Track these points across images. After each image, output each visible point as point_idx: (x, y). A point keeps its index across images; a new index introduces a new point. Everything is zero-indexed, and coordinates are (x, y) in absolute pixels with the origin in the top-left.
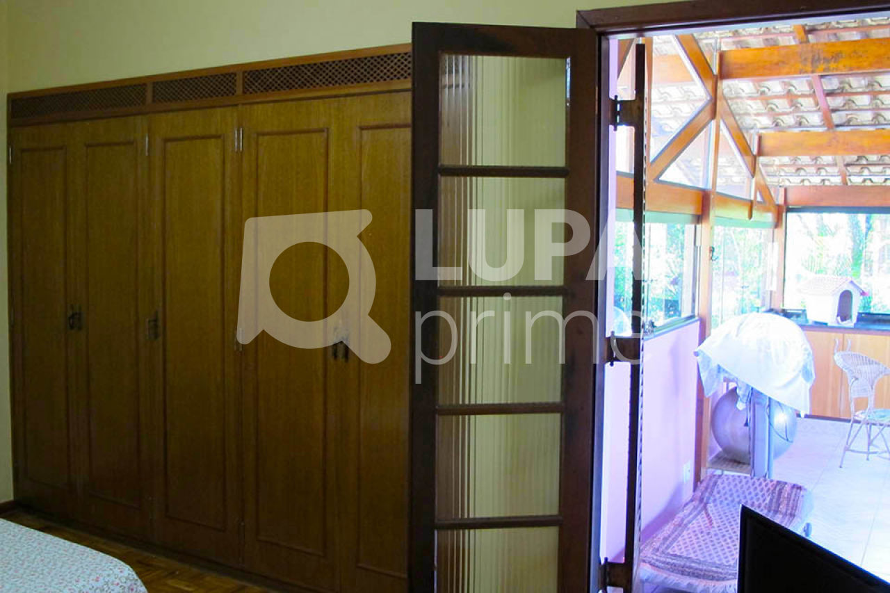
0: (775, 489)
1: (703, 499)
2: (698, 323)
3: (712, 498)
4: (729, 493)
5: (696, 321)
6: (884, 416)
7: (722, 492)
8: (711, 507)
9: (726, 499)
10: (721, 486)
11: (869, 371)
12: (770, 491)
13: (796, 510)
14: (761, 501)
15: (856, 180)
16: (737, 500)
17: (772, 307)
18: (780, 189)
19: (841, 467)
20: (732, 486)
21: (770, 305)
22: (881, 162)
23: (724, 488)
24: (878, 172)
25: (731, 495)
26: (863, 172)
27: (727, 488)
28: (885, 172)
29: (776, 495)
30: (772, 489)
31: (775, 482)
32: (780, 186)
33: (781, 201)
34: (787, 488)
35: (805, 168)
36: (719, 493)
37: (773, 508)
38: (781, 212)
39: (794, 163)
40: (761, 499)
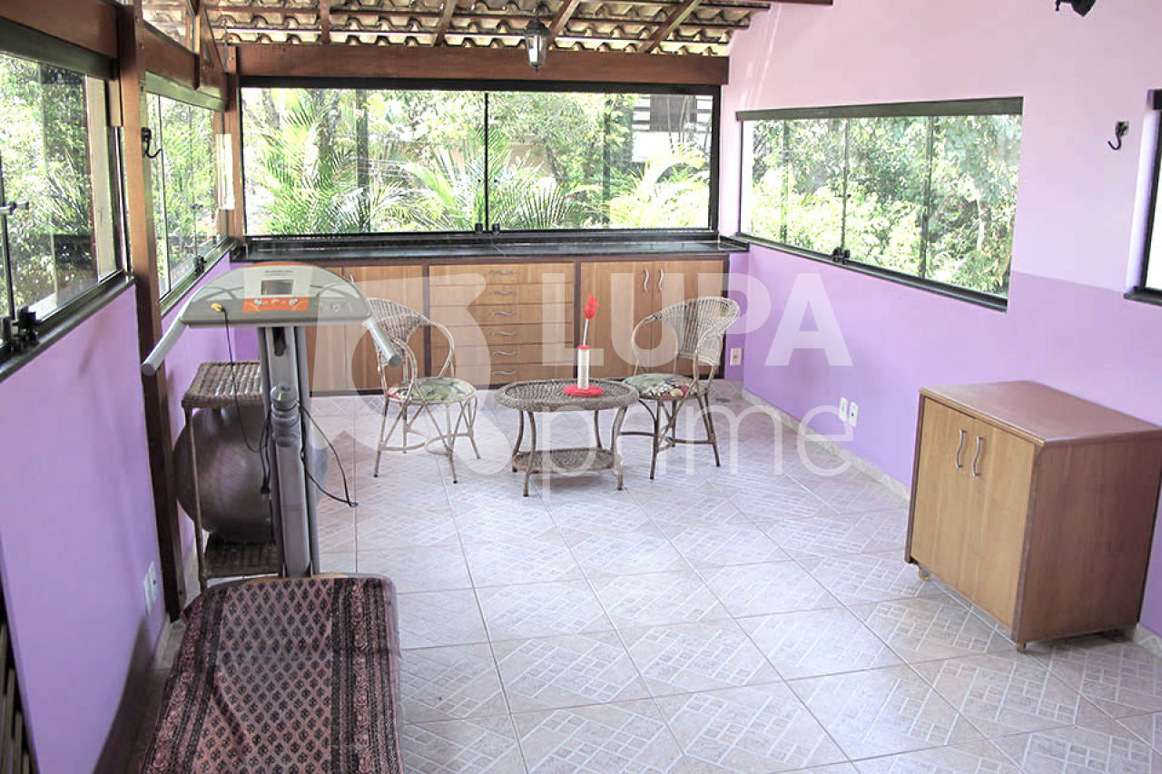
0: (336, 599)
1: (202, 662)
2: (134, 287)
3: (220, 654)
4: (250, 631)
5: (129, 285)
6: (433, 392)
7: (238, 630)
8: (224, 680)
9: (248, 648)
10: (231, 618)
11: (398, 325)
12: (329, 606)
13: (385, 637)
14: (316, 633)
15: (339, 38)
16: (270, 642)
17: (231, 235)
18: (230, 48)
19: (376, 476)
20: (252, 613)
21: (227, 234)
22: (379, 9)
23: (238, 622)
24: (372, 26)
25: (256, 635)
26: (350, 24)
27: (245, 620)
28: (381, 25)
29: (340, 613)
30: (330, 601)
31: (331, 584)
32: (229, 44)
33: (231, 67)
34: (357, 591)
35: (266, 15)
36: (230, 635)
37: (343, 644)
38: (232, 87)
39: (250, 5)
40: (316, 628)
